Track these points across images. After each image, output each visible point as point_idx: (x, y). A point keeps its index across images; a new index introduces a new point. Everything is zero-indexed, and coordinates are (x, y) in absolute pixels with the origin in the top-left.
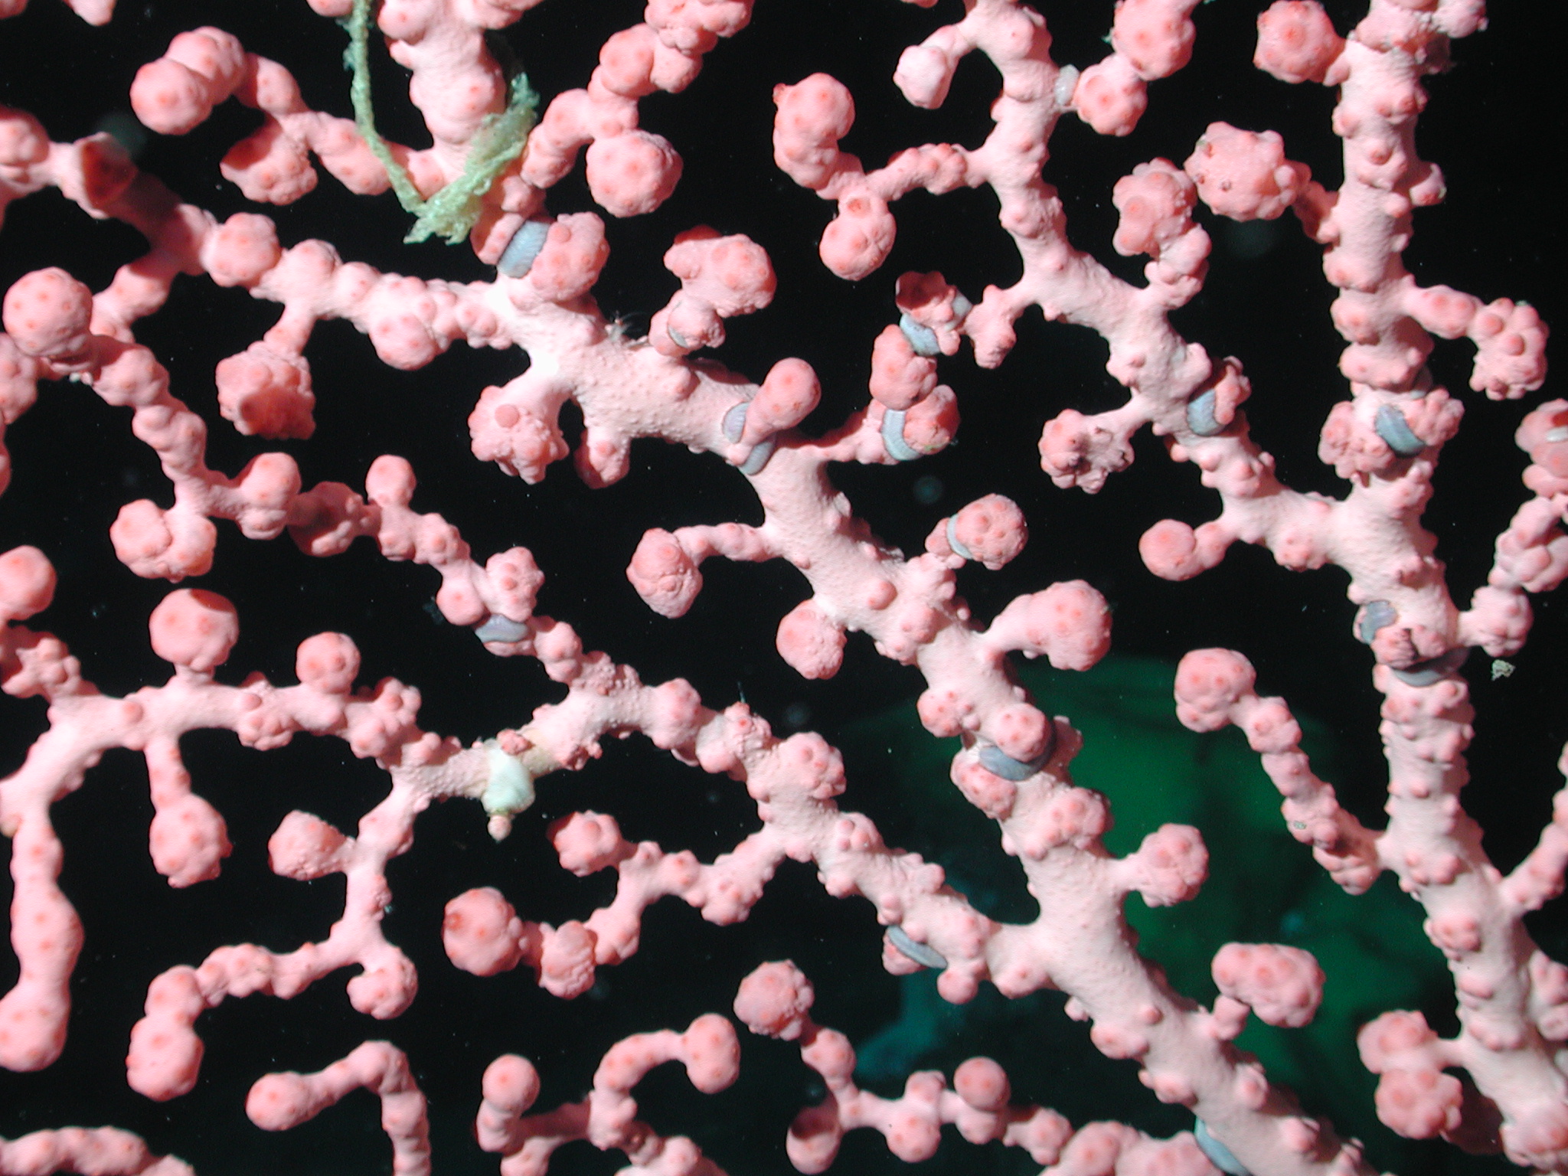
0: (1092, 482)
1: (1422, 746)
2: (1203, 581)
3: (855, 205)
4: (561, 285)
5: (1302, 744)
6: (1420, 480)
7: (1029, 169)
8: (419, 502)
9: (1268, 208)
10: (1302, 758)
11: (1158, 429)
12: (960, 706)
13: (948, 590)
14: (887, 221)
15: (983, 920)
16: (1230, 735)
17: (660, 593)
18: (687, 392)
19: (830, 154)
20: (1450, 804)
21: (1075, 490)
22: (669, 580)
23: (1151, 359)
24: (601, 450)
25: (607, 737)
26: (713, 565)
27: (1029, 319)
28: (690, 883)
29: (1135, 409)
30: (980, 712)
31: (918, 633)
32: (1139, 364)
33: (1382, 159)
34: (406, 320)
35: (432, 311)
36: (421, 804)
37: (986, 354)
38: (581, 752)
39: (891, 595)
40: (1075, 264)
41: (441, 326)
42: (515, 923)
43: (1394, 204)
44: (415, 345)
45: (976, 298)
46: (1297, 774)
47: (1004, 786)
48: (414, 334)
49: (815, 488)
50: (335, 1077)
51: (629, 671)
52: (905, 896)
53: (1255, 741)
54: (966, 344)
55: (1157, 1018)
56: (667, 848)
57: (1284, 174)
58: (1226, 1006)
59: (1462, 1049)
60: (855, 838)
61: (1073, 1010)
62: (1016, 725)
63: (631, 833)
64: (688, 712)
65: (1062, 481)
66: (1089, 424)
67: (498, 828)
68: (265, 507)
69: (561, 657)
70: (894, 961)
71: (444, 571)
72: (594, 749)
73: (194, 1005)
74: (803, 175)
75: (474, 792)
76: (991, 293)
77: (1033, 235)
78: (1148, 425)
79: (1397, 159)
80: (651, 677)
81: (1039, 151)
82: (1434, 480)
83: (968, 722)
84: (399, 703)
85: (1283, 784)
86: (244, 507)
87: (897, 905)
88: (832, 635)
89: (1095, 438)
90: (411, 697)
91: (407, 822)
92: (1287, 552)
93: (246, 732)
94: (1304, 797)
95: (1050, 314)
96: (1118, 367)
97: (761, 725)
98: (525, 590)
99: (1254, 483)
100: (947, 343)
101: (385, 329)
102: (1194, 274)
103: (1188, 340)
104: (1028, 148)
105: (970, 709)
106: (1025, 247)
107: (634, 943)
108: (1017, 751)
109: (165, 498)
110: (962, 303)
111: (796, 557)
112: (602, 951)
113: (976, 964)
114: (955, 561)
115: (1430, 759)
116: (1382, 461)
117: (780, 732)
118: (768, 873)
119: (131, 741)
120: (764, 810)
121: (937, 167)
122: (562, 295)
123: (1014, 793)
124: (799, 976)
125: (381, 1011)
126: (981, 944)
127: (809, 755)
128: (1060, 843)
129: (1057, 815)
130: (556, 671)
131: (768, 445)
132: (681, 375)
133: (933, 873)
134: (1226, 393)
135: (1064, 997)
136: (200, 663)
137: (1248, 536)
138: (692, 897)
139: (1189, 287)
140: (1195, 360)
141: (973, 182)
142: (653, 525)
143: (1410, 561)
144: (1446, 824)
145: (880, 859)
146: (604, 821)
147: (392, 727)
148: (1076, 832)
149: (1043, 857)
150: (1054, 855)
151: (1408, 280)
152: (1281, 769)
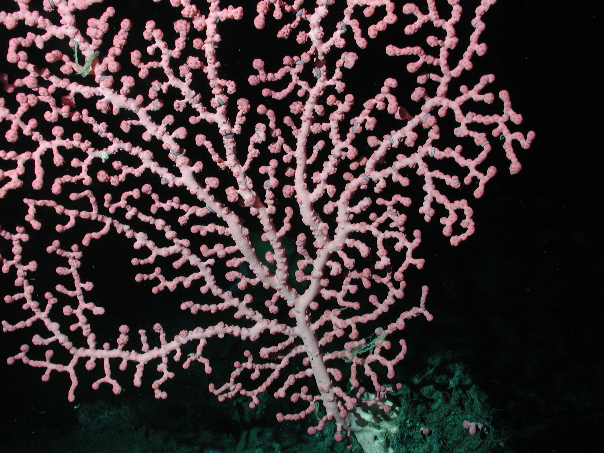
0: (181, 110)
1: (229, 147)
2: (197, 125)
3: (143, 68)
4: (107, 85)
5: (213, 147)
6: (224, 108)
7: (167, 64)
8: (89, 115)
9: (197, 67)
10: (213, 149)
11: (190, 103)
12: (168, 145)
13: (165, 129)
14: (147, 70)
15: (174, 176)
16: (203, 146)
17: (125, 129)
18: (126, 101)
19: (139, 61)
20: (234, 156)
21: (179, 111)
22: (125, 127)
23: (187, 92)
24: (115, 109)
25: (119, 150)
26: (132, 126)
27: (170, 87)
28: (132, 171)
29: (186, 100)
30: (171, 146)
31: (161, 135)
32: (185, 92)
33: (211, 60)
34: (87, 91)
35: (91, 90)
36: (93, 158)
37: (164, 91)
38: (115, 151)
39: (157, 129)
40: (175, 78)
41: (92, 92)
42: (107, 175)
43: (214, 66)
44: (88, 94)
45: (163, 84)
46: (212, 151)
47: (175, 156)
48: (88, 93)
49: (146, 114)
50: (83, 194)
51: (121, 141)
52: (163, 172)
53: (207, 147)
54: (161, 90)
55: (198, 188)
56: (129, 166)
57: (199, 62)
58: (208, 187)
59: (239, 191)
60: (155, 164)
61: (188, 189)
62: (175, 147)
63: (124, 164)
64: (130, 146)
65: (177, 110)
66: (180, 102)
67: (103, 161)
68: (65, 113)
69: (111, 137)
70: (163, 183)
71: (93, 125)
72: (117, 151)
73: (60, 182)
74: (135, 64)
75: (100, 157)
76: (164, 83)
77: (168, 74)
78: (188, 102)
79: (213, 60)
80: (125, 142)
81: (168, 62)
82: (226, 108)
83: (169, 147)
84: (88, 143)
85: (211, 153)
86: (63, 113)
87: (161, 174)
88: (149, 135)
89: (181, 103)
90: (90, 143)
91: (91, 160)
92: (209, 120)
93: (66, 146)
94: (215, 155)
95: (173, 86)
96: (183, 93)
97: (141, 149)
98: (105, 127)
99: (203, 110)
100: (159, 89)
101: (84, 93)
102: (191, 78)
103: (192, 90)
104: (166, 61)
105: (169, 145)
106: (168, 76)
107: (125, 179)
108: (176, 151)
109: (51, 111)
110: (160, 84)
111: (144, 125)
112: (120, 180)
113: (173, 181)
114: (166, 124)
115: (230, 149)
116: (218, 105)
117: (144, 150)
118: (144, 170)
119: (50, 147)
120: (143, 161)
121: (154, 64)
122: (108, 86)
123: (176, 157)
124: (150, 186)
125: (87, 184)
126: (173, 178)
127: (148, 152)
128: (183, 164)
129: (182, 160)
130: (110, 140)
131: (138, 108)
132: (126, 98)
133: (167, 169)
134: (198, 97)
135: (186, 187)
136: (59, 135)
137: (203, 118)
138: (133, 173)
139: (191, 81)
140: (193, 93)
141: (160, 67)
142: (124, 120)
143: (225, 120)
144: (233, 158)
145: (159, 168)
146: (120, 162)
147: (87, 146)
148: (185, 162)
149: (181, 166)
150: (182, 166)
151: (218, 78)
152: (211, 150)
